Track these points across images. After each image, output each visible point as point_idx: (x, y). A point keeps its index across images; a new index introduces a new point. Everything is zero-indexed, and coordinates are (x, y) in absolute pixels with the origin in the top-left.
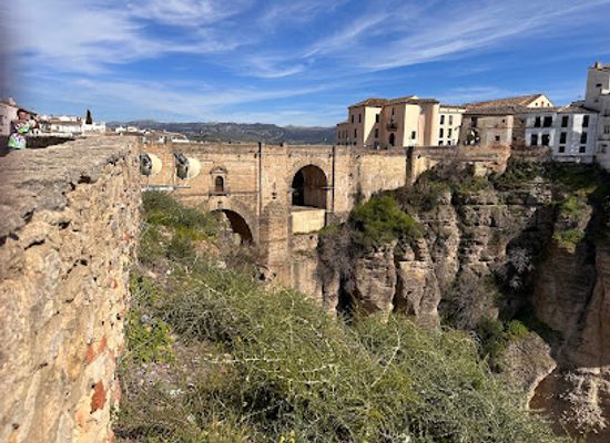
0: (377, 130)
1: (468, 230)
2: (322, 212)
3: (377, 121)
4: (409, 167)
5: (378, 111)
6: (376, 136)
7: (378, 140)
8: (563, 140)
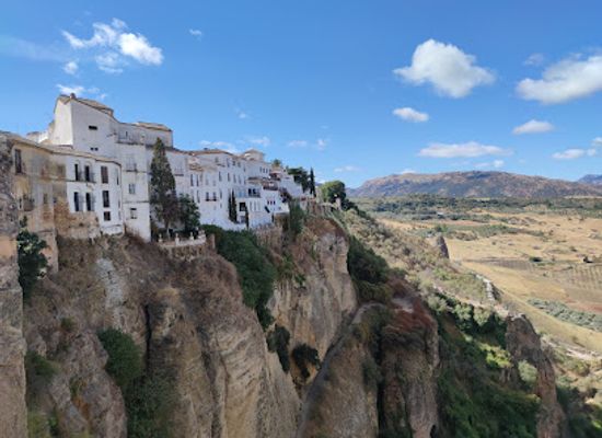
8: (106, 204)
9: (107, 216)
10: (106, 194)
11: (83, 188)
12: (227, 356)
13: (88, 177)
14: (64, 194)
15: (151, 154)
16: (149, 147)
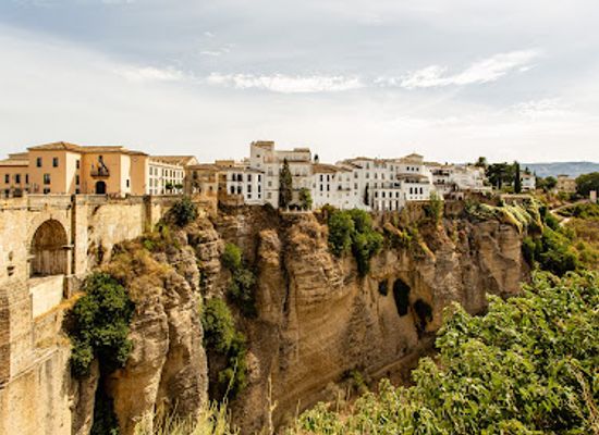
0: (78, 177)
1: (205, 265)
2: (60, 278)
3: (78, 167)
4: (148, 214)
5: (78, 157)
6: (78, 183)
7: (79, 187)
8: (249, 191)
9: (249, 196)
10: (249, 187)
11: (236, 184)
12: (298, 275)
13: (240, 178)
14: (225, 186)
15: (281, 166)
16: (280, 162)
